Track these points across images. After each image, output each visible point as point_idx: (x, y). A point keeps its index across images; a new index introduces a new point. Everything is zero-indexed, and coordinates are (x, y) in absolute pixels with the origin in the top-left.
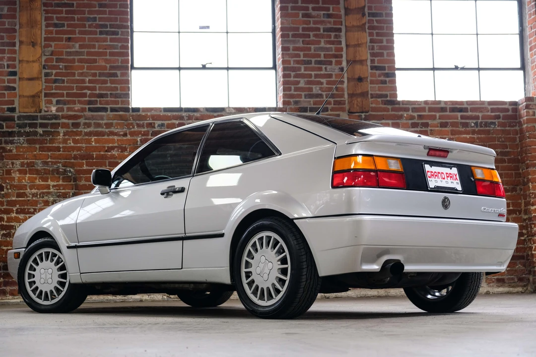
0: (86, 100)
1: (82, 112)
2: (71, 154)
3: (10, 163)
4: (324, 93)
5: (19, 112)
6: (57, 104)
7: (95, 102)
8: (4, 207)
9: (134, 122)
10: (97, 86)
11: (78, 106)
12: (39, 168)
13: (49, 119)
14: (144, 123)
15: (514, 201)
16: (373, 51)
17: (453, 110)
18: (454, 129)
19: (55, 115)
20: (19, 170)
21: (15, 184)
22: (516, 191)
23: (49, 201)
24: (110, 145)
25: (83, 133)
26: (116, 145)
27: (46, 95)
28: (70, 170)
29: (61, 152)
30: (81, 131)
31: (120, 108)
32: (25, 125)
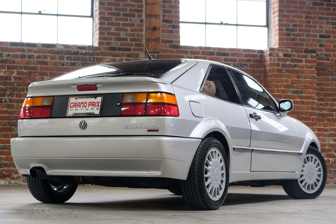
4: (128, 38)
16: (164, 9)
17: (219, 54)
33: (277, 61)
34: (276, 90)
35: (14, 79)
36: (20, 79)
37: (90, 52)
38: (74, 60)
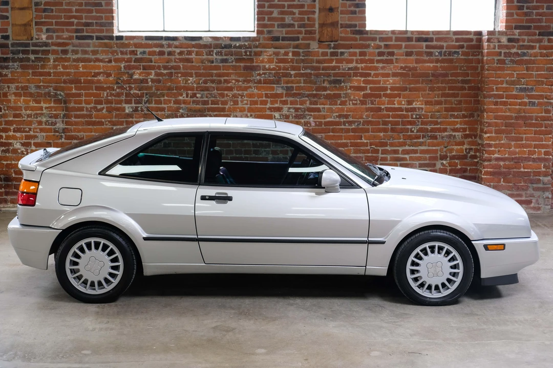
0: (73, 29)
1: (70, 40)
2: (61, 79)
3: (6, 86)
4: (296, 23)
5: (13, 40)
6: (47, 32)
7: (82, 31)
8: (3, 126)
9: (118, 49)
10: (84, 15)
11: (66, 35)
12: (32, 91)
13: (40, 46)
14: (127, 50)
15: (471, 126)
17: (418, 40)
18: (419, 57)
19: (45, 42)
20: (14, 93)
21: (12, 105)
22: (473, 117)
23: (42, 122)
24: (97, 71)
25: (71, 60)
26: (102, 70)
27: (37, 23)
28: (60, 94)
29: (52, 77)
30: (70, 58)
31: (105, 36)
32: (18, 52)
33: (498, 49)
34: (494, 88)
35: (152, 83)
36: (159, 81)
37: (247, 44)
38: (226, 55)
